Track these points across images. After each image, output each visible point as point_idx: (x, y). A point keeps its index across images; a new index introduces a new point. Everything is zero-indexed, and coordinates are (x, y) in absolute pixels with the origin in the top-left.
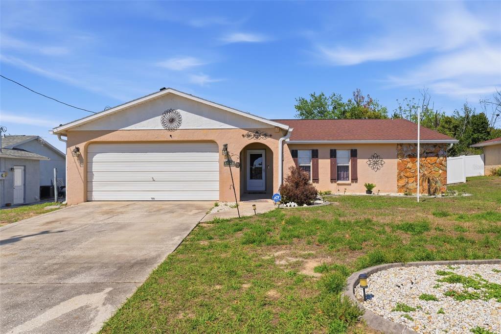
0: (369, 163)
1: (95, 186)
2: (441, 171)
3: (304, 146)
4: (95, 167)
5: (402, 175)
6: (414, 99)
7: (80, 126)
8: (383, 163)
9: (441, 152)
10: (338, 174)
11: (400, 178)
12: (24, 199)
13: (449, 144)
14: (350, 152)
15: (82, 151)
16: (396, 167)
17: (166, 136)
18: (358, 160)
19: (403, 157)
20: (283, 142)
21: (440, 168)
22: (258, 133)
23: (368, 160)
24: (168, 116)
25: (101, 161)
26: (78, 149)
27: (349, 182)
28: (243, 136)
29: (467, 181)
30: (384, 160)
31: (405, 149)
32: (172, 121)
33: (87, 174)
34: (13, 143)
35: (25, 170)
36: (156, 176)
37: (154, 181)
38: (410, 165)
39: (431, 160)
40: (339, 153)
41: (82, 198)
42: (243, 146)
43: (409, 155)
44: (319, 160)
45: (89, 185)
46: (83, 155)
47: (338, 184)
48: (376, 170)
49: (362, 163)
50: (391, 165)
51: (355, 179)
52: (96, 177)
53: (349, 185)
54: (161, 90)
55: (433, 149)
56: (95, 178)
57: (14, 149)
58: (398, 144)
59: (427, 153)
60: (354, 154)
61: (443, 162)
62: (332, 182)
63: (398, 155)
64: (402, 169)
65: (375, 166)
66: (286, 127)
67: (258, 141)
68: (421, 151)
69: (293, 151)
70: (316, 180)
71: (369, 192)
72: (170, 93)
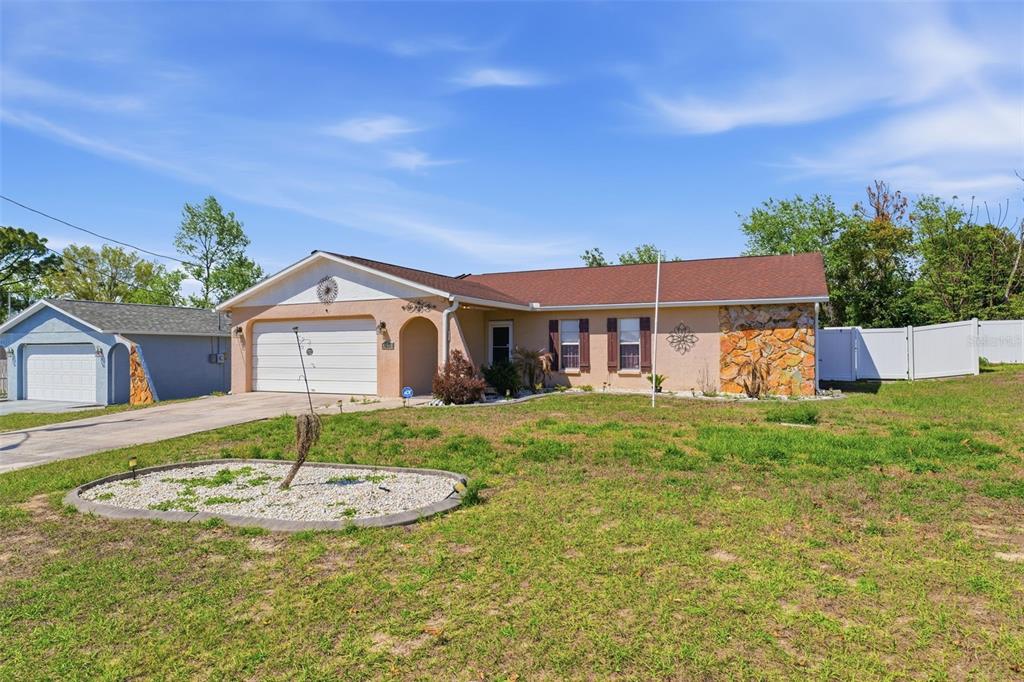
0: (670, 339)
1: (261, 374)
2: (802, 354)
3: (568, 314)
4: (260, 350)
5: (728, 360)
8: (694, 339)
9: (803, 319)
10: (621, 358)
11: (725, 365)
14: (638, 321)
15: (245, 331)
16: (718, 346)
17: (321, 311)
19: (730, 329)
20: (449, 317)
21: (801, 348)
22: (420, 303)
23: (668, 335)
24: (325, 284)
25: (266, 341)
26: (240, 330)
27: (638, 371)
28: (403, 308)
30: (697, 335)
31: (733, 314)
32: (328, 291)
33: (252, 359)
37: (314, 367)
38: (743, 343)
39: (783, 334)
40: (623, 324)
41: (244, 387)
42: (404, 322)
43: (742, 326)
44: (591, 336)
45: (253, 372)
46: (245, 336)
47: (621, 375)
48: (683, 351)
49: (659, 341)
50: (709, 344)
51: (647, 368)
52: (261, 363)
53: (637, 376)
54: (313, 253)
55: (787, 314)
58: (721, 307)
59: (775, 321)
60: (645, 326)
61: (809, 338)
62: (610, 371)
63: (721, 325)
64: (728, 350)
65: (681, 345)
66: (446, 295)
67: (421, 315)
68: (763, 316)
69: (551, 322)
70: (586, 368)
71: (657, 387)
72: (322, 258)
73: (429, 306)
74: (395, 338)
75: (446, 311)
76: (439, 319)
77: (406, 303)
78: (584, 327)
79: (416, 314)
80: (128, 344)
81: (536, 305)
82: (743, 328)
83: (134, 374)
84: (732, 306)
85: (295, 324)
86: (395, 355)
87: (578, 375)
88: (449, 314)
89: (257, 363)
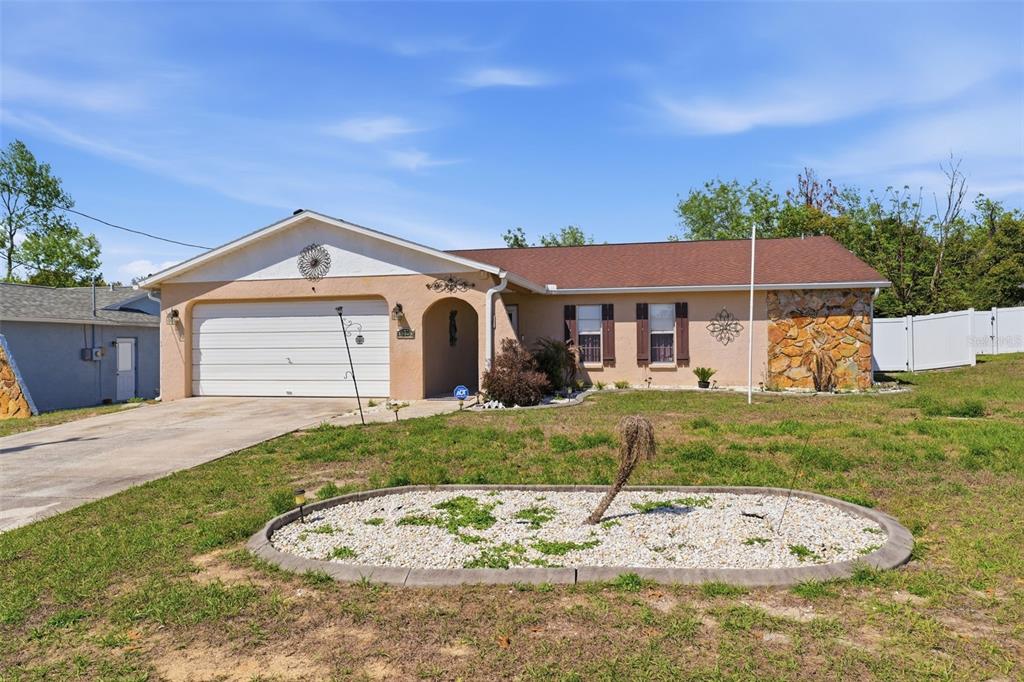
0: (711, 328)
1: (205, 373)
2: (858, 344)
3: (589, 299)
4: (204, 342)
5: (777, 351)
6: (906, 187)
7: (179, 276)
8: (739, 327)
9: (859, 306)
10: (652, 349)
11: (773, 357)
12: (136, 392)
14: (672, 308)
15: (182, 315)
16: (765, 335)
17: (305, 289)
18: (692, 324)
19: (779, 316)
21: (856, 338)
22: (452, 281)
23: (709, 323)
24: (310, 256)
25: (213, 332)
26: (175, 314)
27: (672, 365)
28: (428, 286)
29: (978, 362)
30: (741, 322)
31: (783, 300)
32: (315, 263)
33: (191, 353)
34: (121, 299)
35: (136, 344)
36: (295, 356)
37: (291, 363)
38: (793, 332)
39: (837, 323)
40: (655, 310)
41: (182, 391)
42: (429, 304)
43: (792, 312)
44: (616, 324)
45: (194, 370)
46: (183, 322)
47: (652, 370)
48: (725, 341)
49: (698, 330)
50: (755, 332)
51: (684, 360)
52: (206, 358)
53: (674, 370)
54: (295, 213)
55: (841, 300)
56: (204, 360)
57: (122, 309)
58: (769, 292)
59: (829, 308)
60: (682, 312)
61: (864, 326)
62: (640, 365)
63: (769, 312)
64: (777, 339)
65: (724, 335)
66: (495, 270)
67: (453, 295)
68: (816, 302)
69: (567, 307)
70: (610, 361)
71: (704, 384)
72: (309, 220)
73: (465, 285)
74: (416, 324)
75: (491, 291)
76: (482, 301)
77: (431, 280)
78: (608, 314)
79: (446, 294)
81: (552, 288)
82: (793, 315)
84: (782, 291)
85: (339, 304)
86: (416, 346)
87: (601, 370)
88: (494, 295)
89: (199, 360)
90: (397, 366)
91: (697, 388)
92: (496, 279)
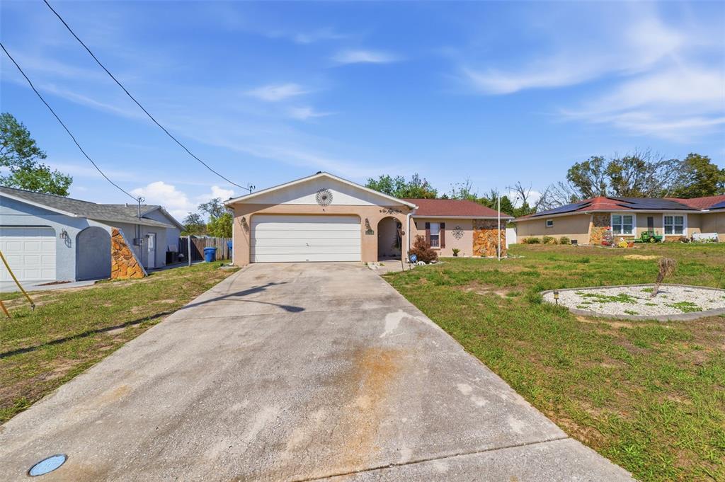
0: (453, 233)
1: (257, 251)
2: (502, 240)
4: (257, 235)
5: (476, 242)
7: (246, 200)
8: (463, 233)
9: (502, 226)
10: (431, 241)
11: (475, 245)
12: (155, 263)
13: (508, 220)
14: (440, 224)
15: (247, 221)
16: (472, 236)
17: (319, 210)
18: (446, 231)
19: (476, 229)
20: (410, 217)
21: (501, 237)
22: (391, 209)
23: (452, 231)
24: (322, 194)
25: (262, 230)
26: (244, 219)
27: (440, 247)
28: (380, 211)
30: (464, 231)
31: (478, 223)
32: (324, 198)
33: (251, 240)
35: (155, 237)
36: (309, 242)
37: (308, 246)
38: (481, 235)
39: (495, 232)
40: (432, 225)
41: (248, 261)
42: (380, 219)
45: (253, 249)
46: (248, 224)
48: (458, 238)
49: (448, 233)
50: (468, 234)
51: (443, 246)
53: (439, 250)
54: (318, 173)
56: (257, 244)
57: (143, 217)
58: (474, 220)
59: (493, 226)
60: (443, 226)
63: (473, 227)
64: (476, 237)
65: (458, 235)
67: (392, 215)
68: (489, 224)
71: (455, 254)
72: (324, 176)
73: (397, 211)
74: (374, 228)
75: (409, 214)
76: (405, 219)
77: (382, 209)
79: (388, 215)
80: (109, 229)
82: (481, 229)
83: (115, 254)
84: (478, 219)
86: (374, 238)
89: (255, 243)
90: (364, 247)
91: (452, 256)
92: (411, 209)
